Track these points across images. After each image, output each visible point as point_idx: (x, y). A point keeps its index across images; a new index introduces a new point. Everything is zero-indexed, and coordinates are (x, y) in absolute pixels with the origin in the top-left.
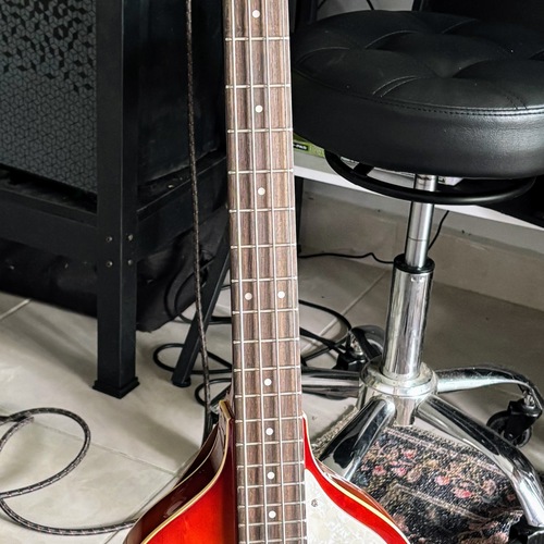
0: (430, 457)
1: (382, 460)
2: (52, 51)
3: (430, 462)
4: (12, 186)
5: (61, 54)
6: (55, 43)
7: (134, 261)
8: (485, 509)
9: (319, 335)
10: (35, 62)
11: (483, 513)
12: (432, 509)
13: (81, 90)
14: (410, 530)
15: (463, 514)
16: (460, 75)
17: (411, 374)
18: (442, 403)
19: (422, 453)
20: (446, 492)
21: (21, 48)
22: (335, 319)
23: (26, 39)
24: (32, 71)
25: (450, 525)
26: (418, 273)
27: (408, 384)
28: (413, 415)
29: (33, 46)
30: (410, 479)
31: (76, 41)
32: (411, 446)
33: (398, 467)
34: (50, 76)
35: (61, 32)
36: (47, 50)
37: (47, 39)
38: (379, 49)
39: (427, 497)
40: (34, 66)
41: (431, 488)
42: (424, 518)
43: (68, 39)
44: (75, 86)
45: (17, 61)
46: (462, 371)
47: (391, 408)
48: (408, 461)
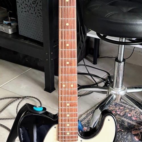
0: (127, 109)
1: (114, 109)
2: (32, 7)
3: (127, 110)
4: (24, 41)
5: (34, 8)
6: (33, 5)
7: (53, 59)
8: (140, 123)
9: (102, 77)
10: (28, 10)
11: (139, 124)
12: (126, 122)
13: (39, 17)
14: (120, 128)
15: (134, 124)
16: (129, 12)
17: (120, 88)
18: (128, 96)
19: (125, 108)
20: (130, 118)
21: (25, 7)
22: (106, 73)
23: (26, 4)
24: (28, 12)
25: (130, 127)
26: (121, 62)
27: (120, 91)
28: (120, 99)
29: (28, 6)
30: (121, 115)
31: (38, 5)
32: (122, 106)
33: (118, 111)
34: (32, 13)
35: (34, 2)
36: (31, 7)
37: (31, 4)
38: (110, 5)
39: (125, 119)
40: (28, 11)
41: (126, 117)
42: (124, 125)
43: (36, 4)
44: (38, 16)
45: (24, 10)
46: (134, 87)
47: (115, 97)
48: (121, 110)
